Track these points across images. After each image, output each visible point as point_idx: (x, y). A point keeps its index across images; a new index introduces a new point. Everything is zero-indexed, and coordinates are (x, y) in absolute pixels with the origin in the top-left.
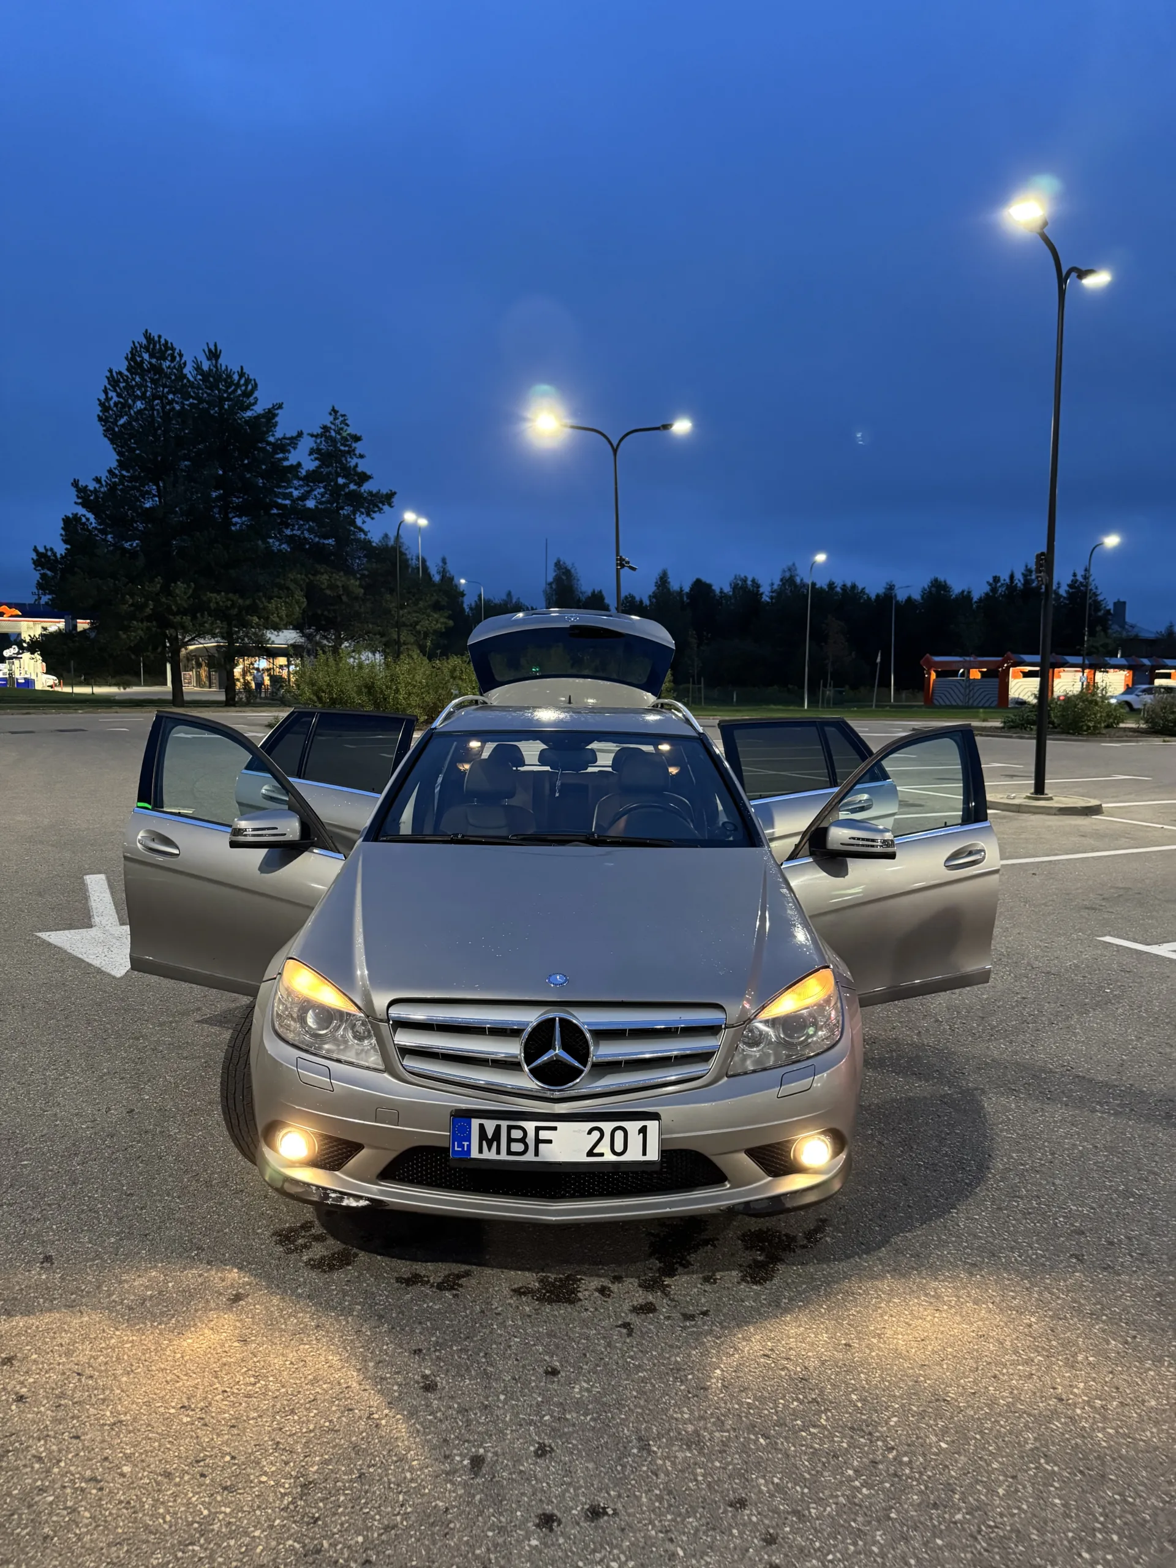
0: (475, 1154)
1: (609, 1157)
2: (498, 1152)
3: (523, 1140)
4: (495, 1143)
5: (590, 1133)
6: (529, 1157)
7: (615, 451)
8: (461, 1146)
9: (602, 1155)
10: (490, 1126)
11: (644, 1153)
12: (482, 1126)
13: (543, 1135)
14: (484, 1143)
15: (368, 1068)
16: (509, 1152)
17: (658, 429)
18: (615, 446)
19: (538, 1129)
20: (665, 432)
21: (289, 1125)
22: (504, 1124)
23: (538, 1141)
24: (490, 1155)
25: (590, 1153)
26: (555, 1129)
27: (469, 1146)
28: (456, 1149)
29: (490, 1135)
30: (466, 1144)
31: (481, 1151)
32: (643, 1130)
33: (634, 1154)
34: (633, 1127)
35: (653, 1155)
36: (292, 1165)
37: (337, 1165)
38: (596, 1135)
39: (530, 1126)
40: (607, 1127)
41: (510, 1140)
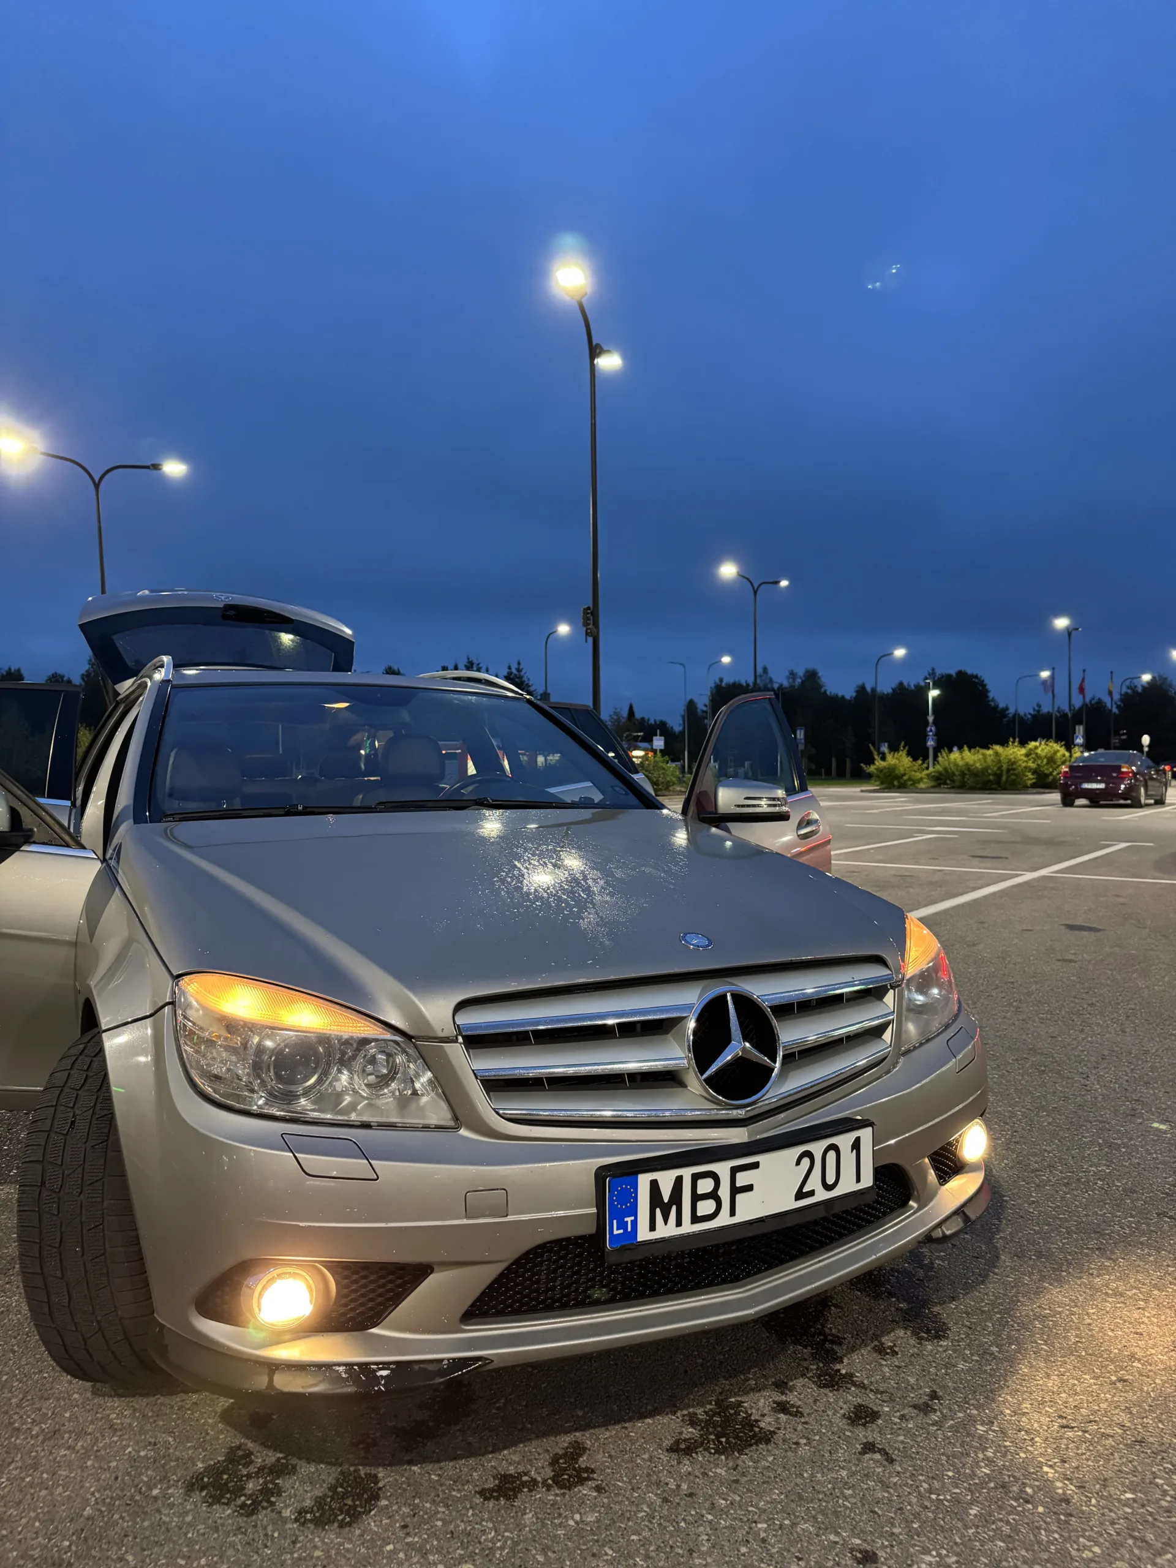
0: (644, 1234)
1: (821, 1195)
2: (679, 1223)
3: (714, 1195)
4: (674, 1208)
5: (798, 1163)
6: (724, 1219)
7: (97, 486)
8: (622, 1225)
9: (812, 1193)
10: (666, 1180)
11: (858, 1180)
12: (654, 1184)
13: (742, 1179)
14: (658, 1211)
15: (426, 1128)
16: (695, 1219)
17: (147, 467)
18: (97, 481)
19: (734, 1171)
20: (155, 472)
21: (276, 1264)
22: (687, 1173)
23: (735, 1191)
24: (666, 1230)
25: (800, 1195)
26: (756, 1165)
27: (635, 1223)
28: (616, 1232)
29: (666, 1195)
30: (629, 1219)
31: (653, 1227)
32: (856, 1145)
33: (847, 1185)
34: (844, 1141)
35: (867, 1181)
36: (278, 1337)
37: (372, 1318)
38: (806, 1162)
39: (722, 1169)
40: (817, 1148)
41: (696, 1198)
